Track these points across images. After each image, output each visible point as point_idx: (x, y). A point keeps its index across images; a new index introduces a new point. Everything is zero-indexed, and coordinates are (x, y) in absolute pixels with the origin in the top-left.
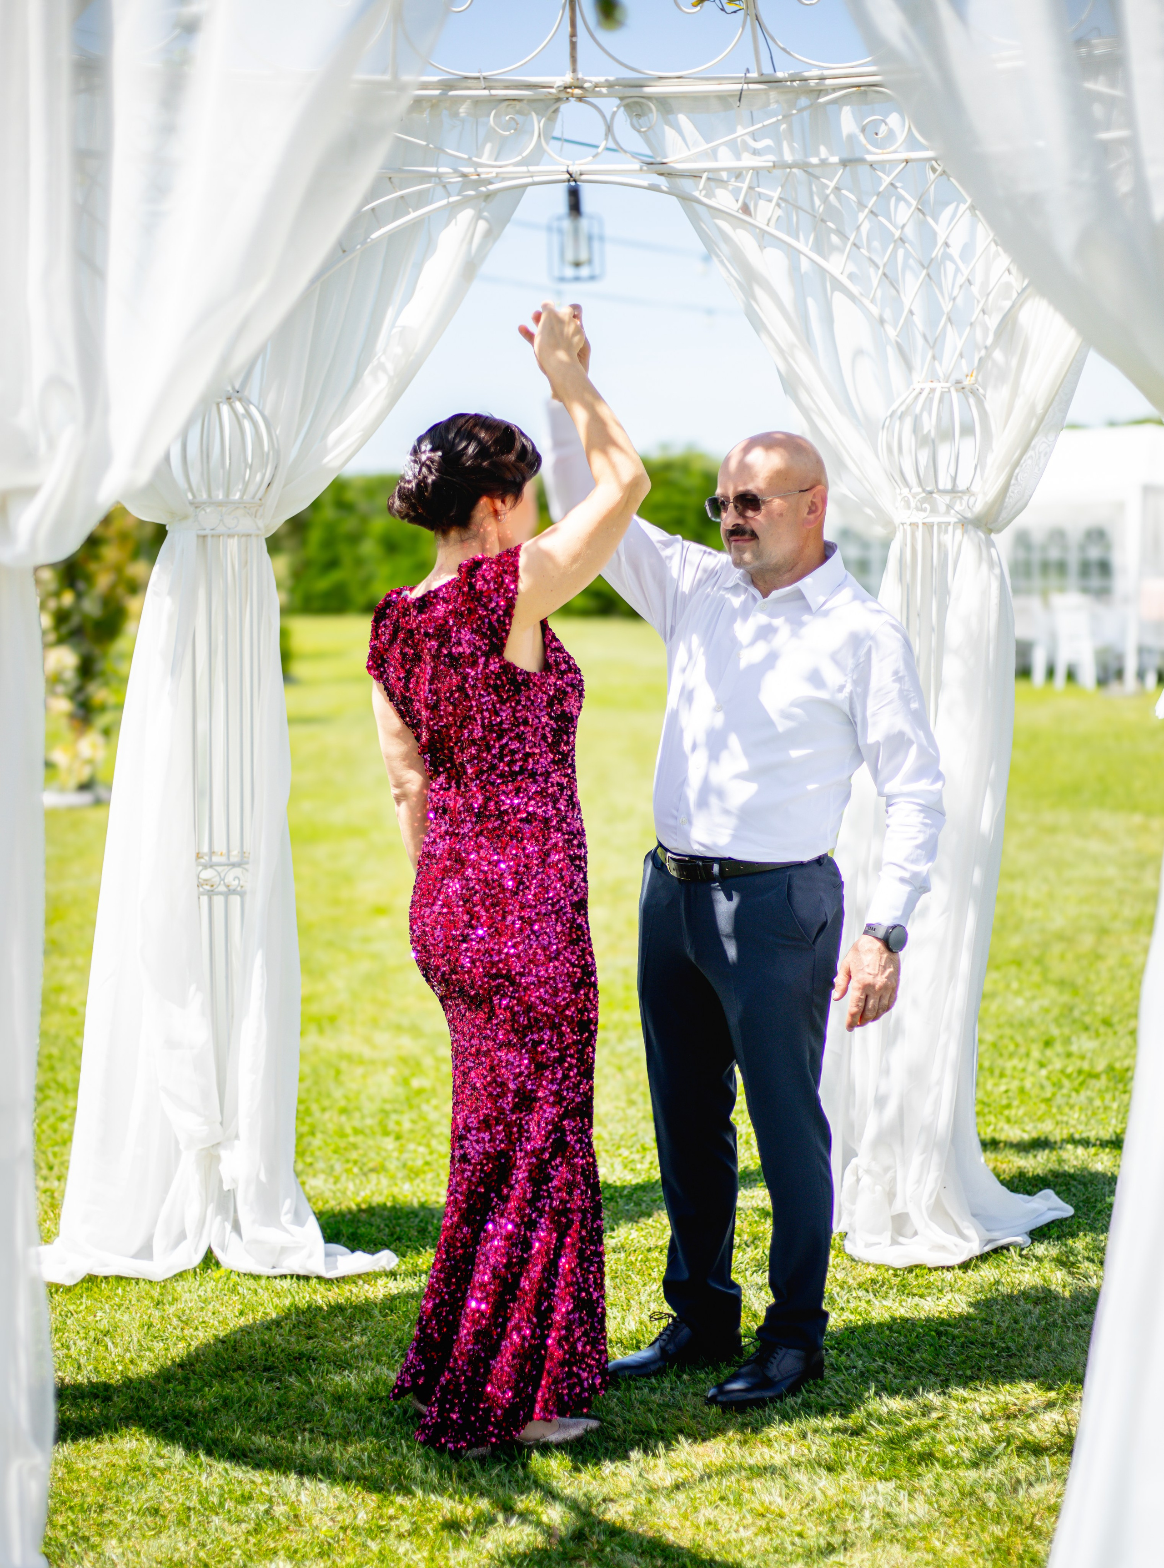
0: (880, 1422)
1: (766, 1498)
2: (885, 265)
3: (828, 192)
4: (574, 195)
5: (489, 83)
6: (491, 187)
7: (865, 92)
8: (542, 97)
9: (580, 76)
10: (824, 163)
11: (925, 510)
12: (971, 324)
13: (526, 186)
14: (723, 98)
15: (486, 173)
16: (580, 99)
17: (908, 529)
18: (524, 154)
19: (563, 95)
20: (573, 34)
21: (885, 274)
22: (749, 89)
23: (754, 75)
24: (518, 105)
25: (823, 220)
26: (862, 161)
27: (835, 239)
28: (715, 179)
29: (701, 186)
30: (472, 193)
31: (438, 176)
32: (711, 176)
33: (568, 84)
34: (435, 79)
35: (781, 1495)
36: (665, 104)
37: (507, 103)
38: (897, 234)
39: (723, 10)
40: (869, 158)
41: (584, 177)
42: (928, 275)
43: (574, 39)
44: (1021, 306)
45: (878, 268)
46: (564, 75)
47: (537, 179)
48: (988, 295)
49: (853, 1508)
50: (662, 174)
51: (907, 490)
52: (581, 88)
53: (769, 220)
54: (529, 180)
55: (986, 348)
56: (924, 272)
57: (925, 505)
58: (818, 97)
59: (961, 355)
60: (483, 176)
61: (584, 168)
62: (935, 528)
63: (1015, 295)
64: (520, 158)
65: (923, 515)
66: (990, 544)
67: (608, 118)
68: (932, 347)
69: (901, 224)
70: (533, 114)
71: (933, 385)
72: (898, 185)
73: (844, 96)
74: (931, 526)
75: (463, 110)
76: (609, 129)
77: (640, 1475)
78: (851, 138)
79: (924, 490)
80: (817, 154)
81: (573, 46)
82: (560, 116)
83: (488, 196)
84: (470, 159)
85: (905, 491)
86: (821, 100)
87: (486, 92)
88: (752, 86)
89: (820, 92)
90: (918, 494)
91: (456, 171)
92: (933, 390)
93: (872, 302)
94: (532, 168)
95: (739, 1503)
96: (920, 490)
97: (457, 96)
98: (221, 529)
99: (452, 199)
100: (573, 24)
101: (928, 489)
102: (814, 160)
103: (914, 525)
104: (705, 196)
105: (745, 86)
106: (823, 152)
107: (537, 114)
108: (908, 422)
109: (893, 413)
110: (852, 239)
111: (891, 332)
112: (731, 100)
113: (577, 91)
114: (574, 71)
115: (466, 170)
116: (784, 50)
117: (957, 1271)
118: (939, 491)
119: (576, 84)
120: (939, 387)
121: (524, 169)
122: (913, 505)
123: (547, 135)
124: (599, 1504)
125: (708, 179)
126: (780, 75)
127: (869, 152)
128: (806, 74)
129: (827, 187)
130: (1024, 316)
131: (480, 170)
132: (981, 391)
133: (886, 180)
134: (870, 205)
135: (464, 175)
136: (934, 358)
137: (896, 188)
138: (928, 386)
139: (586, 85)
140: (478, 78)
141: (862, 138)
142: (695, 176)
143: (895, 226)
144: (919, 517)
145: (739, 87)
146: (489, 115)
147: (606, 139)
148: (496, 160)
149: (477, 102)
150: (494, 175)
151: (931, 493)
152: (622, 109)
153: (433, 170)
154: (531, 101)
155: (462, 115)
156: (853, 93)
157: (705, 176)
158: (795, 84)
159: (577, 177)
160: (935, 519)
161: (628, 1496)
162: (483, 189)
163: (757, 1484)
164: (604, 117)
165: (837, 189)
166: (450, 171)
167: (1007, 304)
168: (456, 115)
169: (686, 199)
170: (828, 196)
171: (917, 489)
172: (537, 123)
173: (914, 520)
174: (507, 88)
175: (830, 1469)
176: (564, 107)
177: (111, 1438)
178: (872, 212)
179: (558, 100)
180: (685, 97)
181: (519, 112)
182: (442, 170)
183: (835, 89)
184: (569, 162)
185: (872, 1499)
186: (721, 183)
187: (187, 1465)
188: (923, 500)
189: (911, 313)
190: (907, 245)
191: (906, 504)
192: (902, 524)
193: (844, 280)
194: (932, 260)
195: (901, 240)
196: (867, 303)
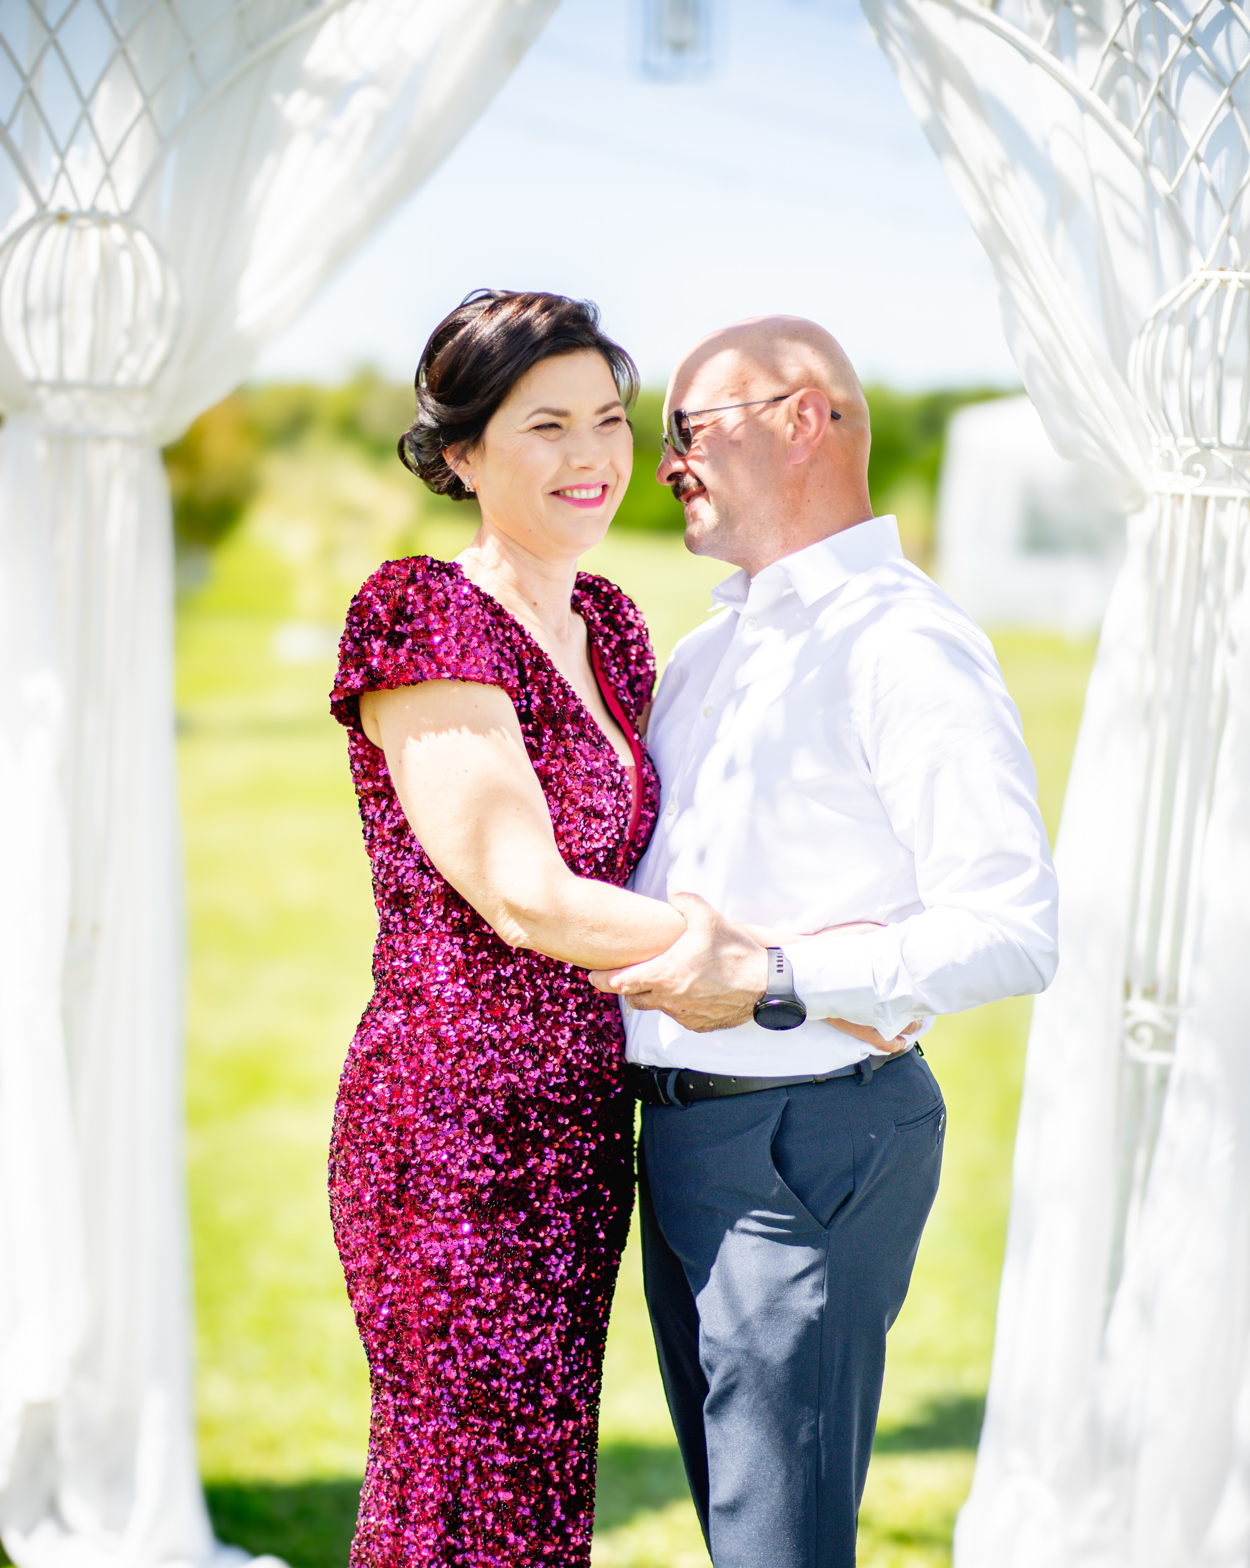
2: (1160, 82)
11: (1197, 474)
17: (1168, 503)
21: (1159, 95)
38: (1184, 29)
42: (1230, 100)
45: (1151, 83)
51: (1171, 439)
56: (1225, 92)
57: (1198, 467)
62: (1211, 504)
65: (1194, 482)
68: (1227, 215)
69: (1193, 15)
71: (1225, 275)
74: (1205, 500)
79: (1198, 443)
85: (1167, 442)
90: (1186, 448)
92: (1224, 283)
93: (1136, 136)
96: (1191, 441)
101: (1205, 441)
103: (1178, 498)
108: (1180, 332)
109: (1159, 313)
110: (1109, 37)
111: (1163, 188)
118: (1222, 446)
120: (1234, 279)
122: (1180, 465)
136: (1229, 232)
138: (1216, 276)
143: (1182, 16)
144: (1188, 486)
151: (1209, 447)
160: (1213, 491)
171: (1188, 440)
173: (1179, 489)
188: (1193, 459)
189: (1197, 158)
190: (1199, 49)
191: (1168, 463)
192: (1160, 494)
193: (1094, 99)
194: (1238, 74)
195: (1189, 40)
196: (1126, 135)
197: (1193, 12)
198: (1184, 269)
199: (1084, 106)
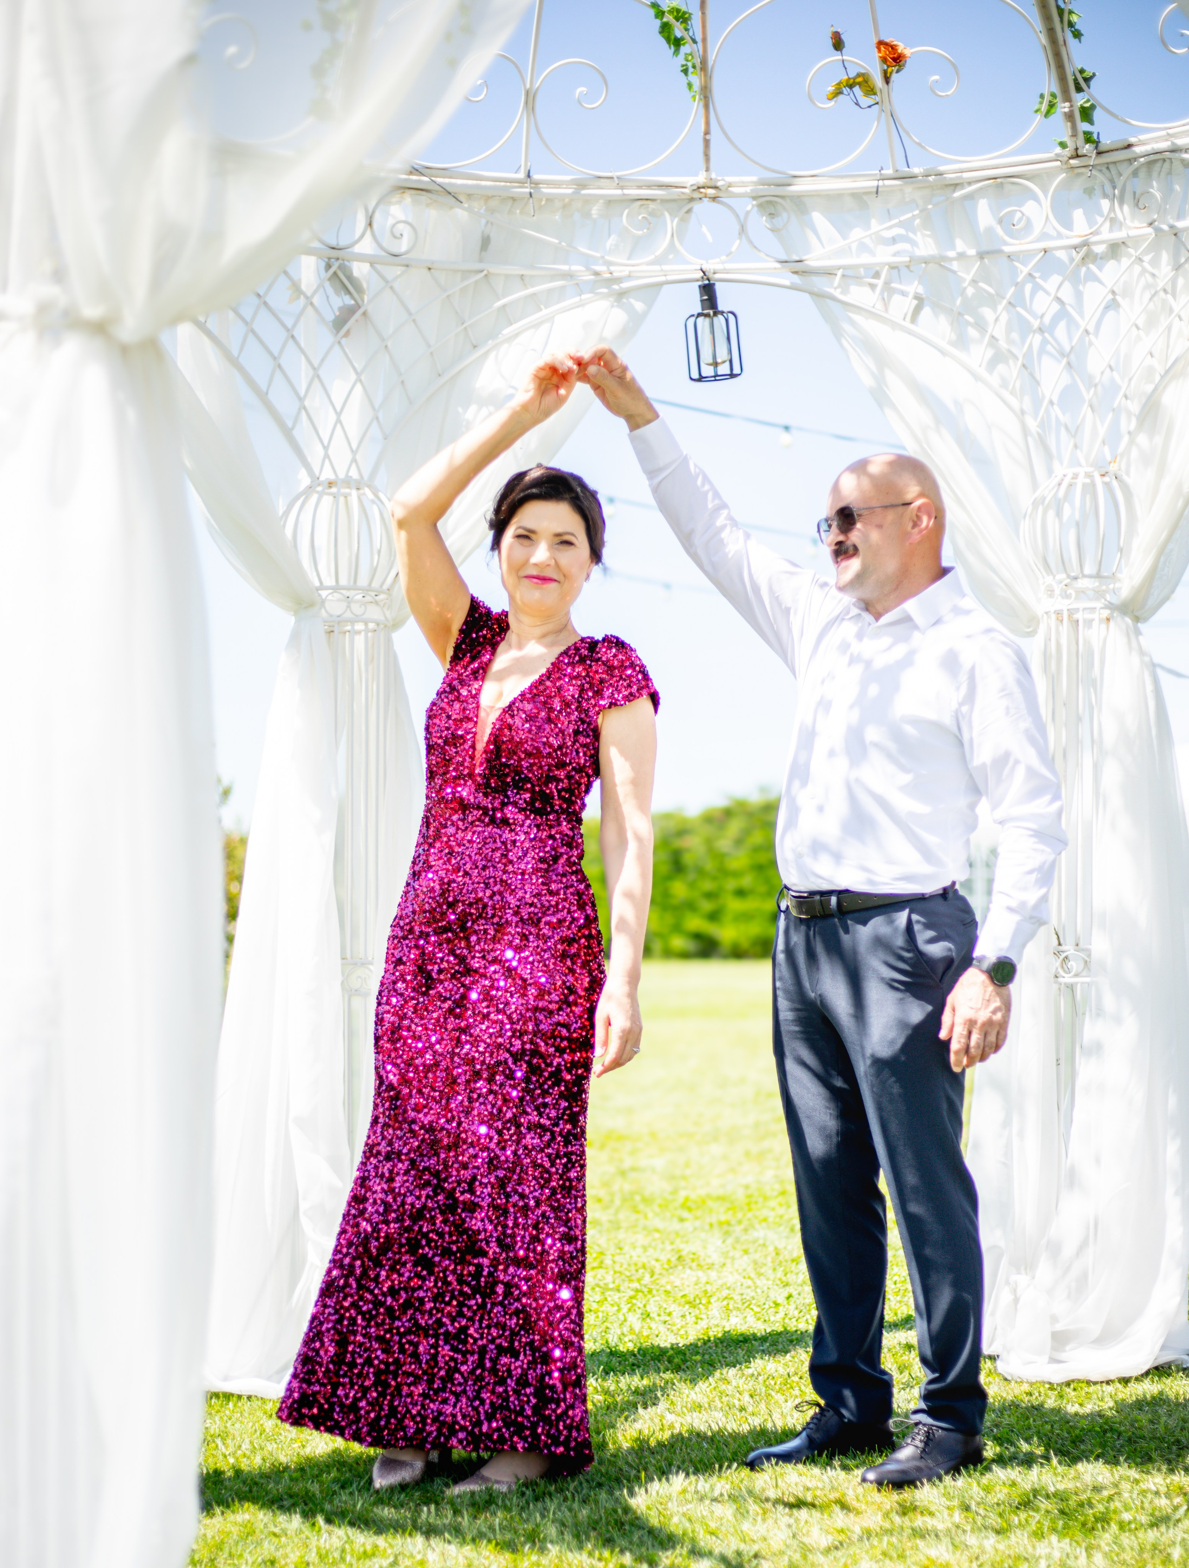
0: (1048, 1497)
1: (933, 1553)
2: (1024, 356)
3: (965, 285)
4: (708, 291)
5: (621, 183)
6: (625, 285)
7: (1002, 183)
8: (676, 197)
9: (713, 176)
10: (961, 256)
11: (1070, 596)
12: (1114, 410)
13: (660, 285)
14: (858, 197)
15: (618, 271)
16: (714, 199)
17: (1054, 618)
18: (657, 253)
19: (696, 195)
20: (707, 132)
21: (1024, 366)
22: (884, 186)
23: (889, 172)
24: (652, 206)
25: (959, 314)
26: (1000, 252)
27: (972, 332)
28: (851, 275)
29: (836, 283)
30: (605, 290)
31: (569, 276)
32: (848, 272)
33: (701, 184)
34: (568, 178)
35: (947, 1551)
36: (800, 203)
37: (640, 203)
38: (1036, 324)
39: (857, 104)
40: (1007, 249)
41: (717, 276)
42: (1069, 364)
43: (708, 137)
44: (1165, 388)
45: (1017, 359)
46: (696, 175)
47: (670, 278)
48: (1130, 380)
49: (1026, 1559)
50: (796, 273)
51: (1051, 577)
52: (716, 188)
53: (906, 315)
54: (663, 279)
55: (1129, 433)
56: (1065, 361)
57: (1070, 591)
58: (954, 191)
59: (1104, 443)
60: (616, 274)
61: (719, 267)
63: (1157, 378)
64: (653, 257)
65: (1067, 602)
66: (1138, 633)
67: (742, 217)
68: (1074, 436)
69: (1040, 314)
70: (667, 214)
71: (1076, 471)
72: (1037, 275)
73: (981, 189)
75: (595, 211)
76: (743, 229)
77: (794, 1536)
78: (990, 230)
79: (1068, 576)
80: (953, 248)
81: (707, 143)
82: (693, 216)
83: (622, 295)
84: (603, 257)
85: (1049, 579)
86: (957, 194)
87: (619, 192)
88: (887, 182)
89: (956, 186)
90: (1061, 581)
91: (588, 269)
92: (1075, 476)
93: (1011, 393)
94: (665, 267)
95: (902, 1557)
96: (1064, 576)
97: (589, 195)
98: (348, 615)
99: (584, 297)
100: (708, 123)
101: (1073, 574)
102: (951, 254)
103: (1058, 613)
104: (842, 293)
105: (881, 183)
106: (960, 245)
107: (670, 214)
108: (1051, 511)
109: (1036, 499)
110: (990, 331)
111: (1032, 424)
112: (865, 198)
113: (711, 192)
114: (707, 170)
115: (598, 268)
116: (919, 144)
117: (1118, 1385)
118: (1084, 576)
119: (709, 184)
120: (1082, 471)
121: (657, 268)
122: (1057, 592)
123: (680, 233)
124: (750, 1560)
125: (843, 276)
126: (916, 170)
127: (1006, 244)
128: (942, 168)
129: (964, 280)
130: (1168, 398)
131: (612, 268)
132: (1125, 477)
133: (1024, 270)
134: (1008, 296)
135: (597, 274)
136: (1076, 446)
137: (1034, 277)
138: (1070, 472)
139: (719, 184)
140: (612, 178)
141: (999, 230)
142: (829, 273)
143: (1034, 316)
144: (1064, 605)
145: (875, 183)
146: (621, 215)
147: (740, 239)
148: (629, 259)
149: (610, 202)
150: (627, 273)
151: (1076, 578)
152: (756, 209)
153: (565, 268)
154: (664, 201)
155: (595, 216)
156: (989, 186)
157: (840, 273)
158: (931, 178)
159: (711, 276)
161: (782, 1553)
162: (616, 287)
163: (920, 1543)
164: (737, 216)
165: (974, 282)
166: (583, 269)
167: (1150, 388)
168: (587, 215)
169: (819, 296)
170: (965, 289)
171: (1062, 576)
172: (671, 223)
173: (1058, 607)
174: (640, 187)
175: (998, 1532)
176: (697, 207)
177: (223, 1513)
178: (1010, 303)
179: (692, 200)
180: (819, 196)
181: (652, 214)
182: (574, 268)
183: (970, 183)
184: (703, 262)
185: (1048, 1550)
186: (857, 279)
187: (304, 1529)
188: (1066, 587)
189: (1051, 403)
190: (1046, 335)
191: (1051, 592)
192: (1046, 613)
193: (983, 372)
194: (1072, 348)
195: (1041, 330)
196: (1006, 395)
197: (1040, 313)
198: (1050, 471)
199: (977, 377)
